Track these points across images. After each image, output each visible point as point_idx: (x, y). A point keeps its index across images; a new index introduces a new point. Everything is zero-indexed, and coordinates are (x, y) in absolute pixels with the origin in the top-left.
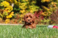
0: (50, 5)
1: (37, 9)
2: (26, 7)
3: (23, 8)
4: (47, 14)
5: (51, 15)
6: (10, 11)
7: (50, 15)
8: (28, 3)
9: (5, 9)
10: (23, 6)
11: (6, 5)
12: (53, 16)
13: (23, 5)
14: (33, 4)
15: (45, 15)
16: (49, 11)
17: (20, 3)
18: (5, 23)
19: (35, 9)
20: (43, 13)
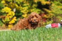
0: (50, 6)
1: (38, 12)
2: (28, 11)
3: (25, 12)
4: (49, 16)
5: (53, 16)
6: (12, 17)
8: (29, 6)
9: (7, 15)
11: (7, 11)
13: (25, 9)
14: (34, 7)
15: (47, 17)
16: (51, 13)
17: (21, 7)
18: (9, 29)
19: (36, 12)
20: (45, 16)
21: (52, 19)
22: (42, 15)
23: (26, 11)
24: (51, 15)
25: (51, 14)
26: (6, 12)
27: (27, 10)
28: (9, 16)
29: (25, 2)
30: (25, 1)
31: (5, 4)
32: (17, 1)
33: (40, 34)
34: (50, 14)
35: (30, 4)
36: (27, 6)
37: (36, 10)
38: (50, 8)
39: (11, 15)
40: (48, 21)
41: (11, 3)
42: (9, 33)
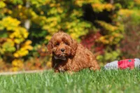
0: (115, 16)
1: (85, 28)
2: (59, 27)
3: (53, 30)
4: (111, 39)
5: (122, 40)
6: (22, 40)
7: (118, 40)
8: (63, 15)
9: (9, 37)
10: (52, 25)
12: (127, 43)
13: (52, 22)
14: (75, 18)
15: (107, 42)
16: (115, 31)
17: (44, 18)
18: (13, 71)
19: (81, 29)
20: (102, 38)
21: (118, 45)
22: (95, 37)
23: (55, 27)
24: (115, 38)
25: (117, 35)
26: (9, 29)
27: (58, 23)
28: (15, 38)
29: (52, 5)
30: (54, 2)
31: (5, 10)
32: (34, 3)
33: (88, 84)
34: (114, 33)
35: (66, 11)
36: (59, 14)
37: (79, 24)
38: (114, 20)
39: (20, 36)
40: (109, 52)
41: (20, 7)
42: (13, 82)
